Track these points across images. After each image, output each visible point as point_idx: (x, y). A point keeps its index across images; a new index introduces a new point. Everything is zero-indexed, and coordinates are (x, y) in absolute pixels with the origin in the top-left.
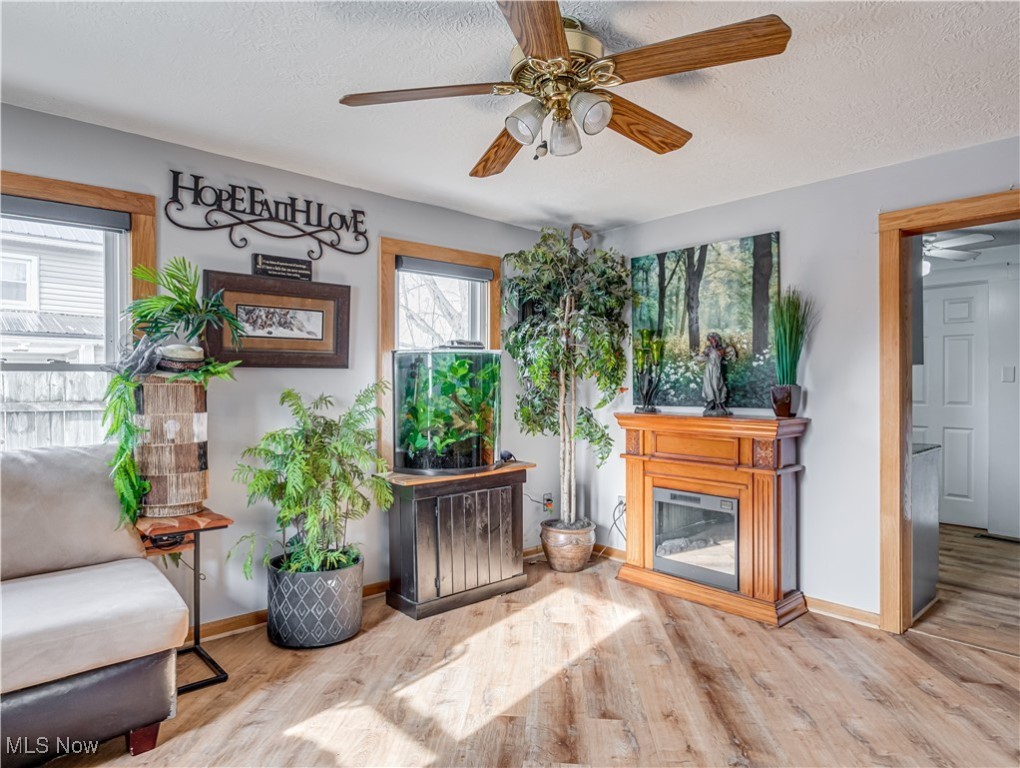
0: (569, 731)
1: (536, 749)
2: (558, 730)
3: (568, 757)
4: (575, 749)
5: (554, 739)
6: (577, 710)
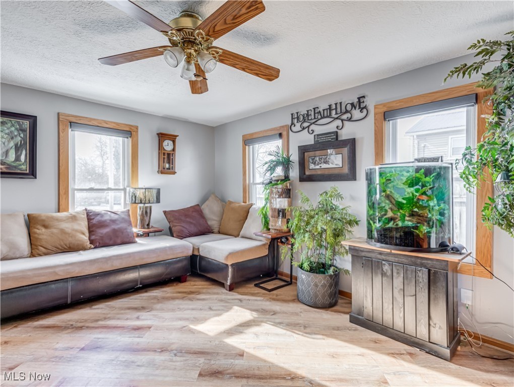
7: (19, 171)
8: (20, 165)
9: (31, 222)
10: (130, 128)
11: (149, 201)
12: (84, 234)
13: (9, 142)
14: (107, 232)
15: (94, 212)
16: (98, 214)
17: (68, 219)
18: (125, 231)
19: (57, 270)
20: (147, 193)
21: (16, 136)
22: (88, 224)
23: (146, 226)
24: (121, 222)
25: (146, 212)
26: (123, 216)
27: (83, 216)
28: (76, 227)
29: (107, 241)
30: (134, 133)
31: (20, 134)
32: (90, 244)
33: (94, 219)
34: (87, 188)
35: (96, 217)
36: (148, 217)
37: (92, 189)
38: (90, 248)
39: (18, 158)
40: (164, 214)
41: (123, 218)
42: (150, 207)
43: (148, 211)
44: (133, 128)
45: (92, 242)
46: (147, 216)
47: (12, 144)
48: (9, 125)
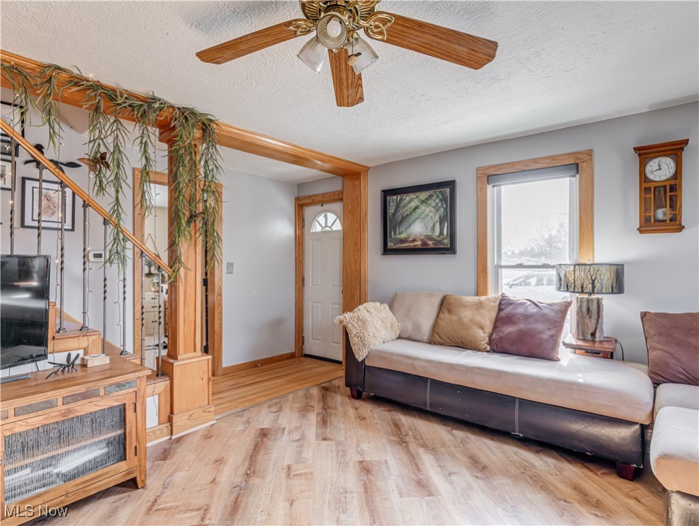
0: (365, 478)
1: (382, 466)
2: (373, 478)
3: (364, 464)
4: (361, 468)
5: (373, 472)
6: (363, 495)
7: (442, 246)
8: (443, 239)
9: (445, 304)
10: (577, 158)
11: (582, 288)
12: (482, 328)
13: (435, 215)
14: (510, 333)
15: (509, 299)
16: (512, 304)
17: (472, 305)
18: (538, 336)
19: (416, 363)
20: (577, 273)
21: (440, 208)
22: (497, 316)
23: (589, 337)
24: (537, 321)
25: (588, 309)
26: (546, 311)
27: (493, 304)
28: (478, 318)
29: (508, 347)
30: (582, 166)
31: (442, 204)
32: (488, 344)
33: (504, 309)
34: (515, 264)
35: (508, 307)
36: (594, 321)
37: (520, 266)
38: (485, 350)
39: (441, 233)
40: (642, 318)
41: (545, 315)
42: (599, 302)
43: (594, 307)
44: (581, 156)
45: (490, 342)
46: (590, 317)
47: (437, 217)
48: (435, 197)
